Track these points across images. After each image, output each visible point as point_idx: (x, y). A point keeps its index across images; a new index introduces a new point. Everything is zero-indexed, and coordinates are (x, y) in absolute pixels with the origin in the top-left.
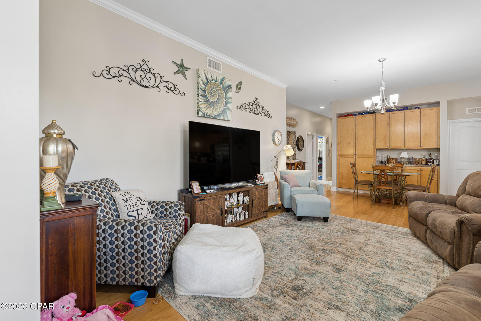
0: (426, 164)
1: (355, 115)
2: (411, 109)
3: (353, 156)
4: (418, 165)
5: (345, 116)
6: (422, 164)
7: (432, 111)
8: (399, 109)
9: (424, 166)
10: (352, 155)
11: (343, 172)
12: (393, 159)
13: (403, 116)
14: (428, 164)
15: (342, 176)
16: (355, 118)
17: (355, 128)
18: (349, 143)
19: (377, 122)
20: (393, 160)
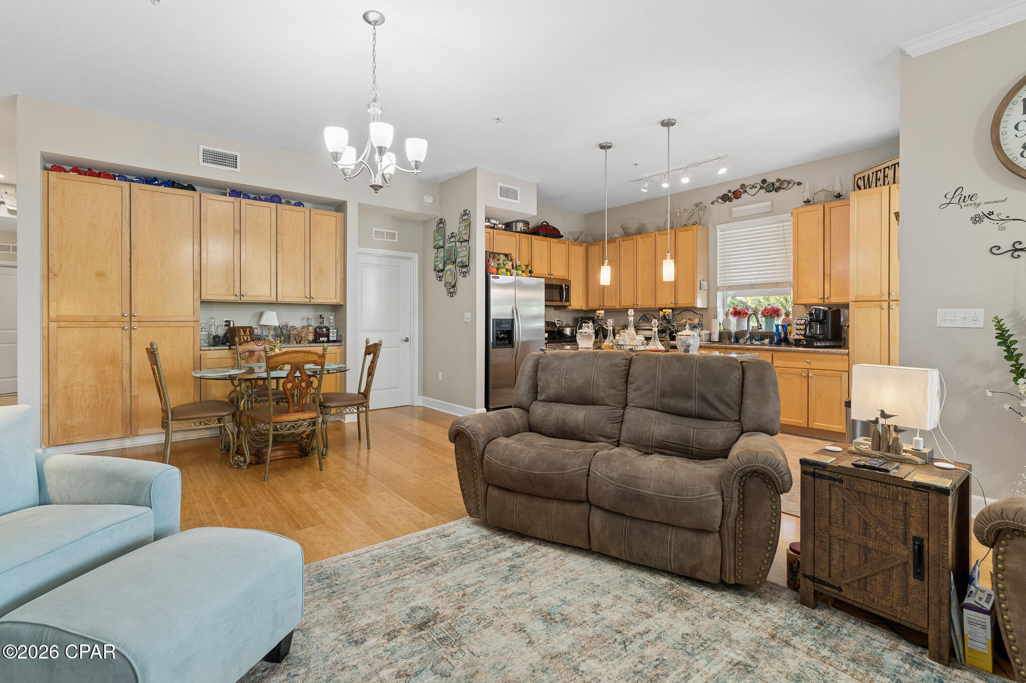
0: (316, 341)
1: (123, 178)
2: (288, 203)
3: (122, 325)
4: (300, 343)
5: (76, 170)
6: (310, 342)
7: (329, 219)
8: (262, 197)
9: (313, 345)
10: (113, 319)
11: (73, 385)
12: (244, 328)
13: (272, 218)
14: (321, 339)
15: (69, 398)
16: (128, 188)
17: (126, 223)
18: (100, 275)
19: (206, 221)
20: (245, 332)
